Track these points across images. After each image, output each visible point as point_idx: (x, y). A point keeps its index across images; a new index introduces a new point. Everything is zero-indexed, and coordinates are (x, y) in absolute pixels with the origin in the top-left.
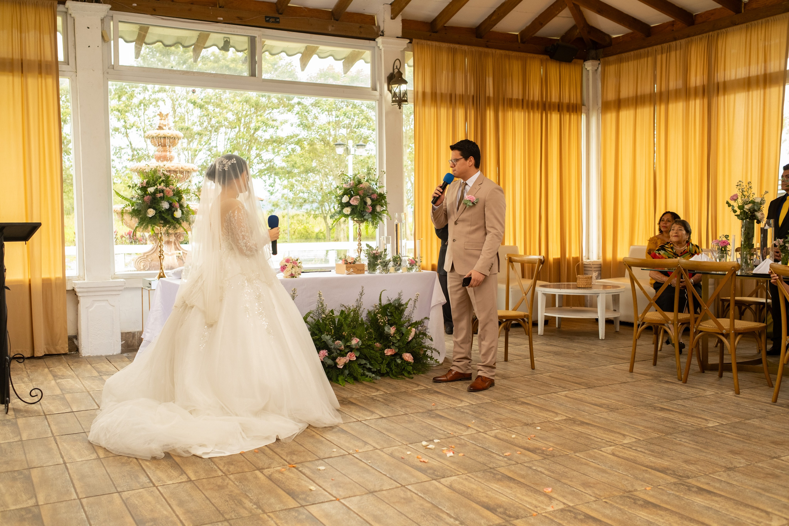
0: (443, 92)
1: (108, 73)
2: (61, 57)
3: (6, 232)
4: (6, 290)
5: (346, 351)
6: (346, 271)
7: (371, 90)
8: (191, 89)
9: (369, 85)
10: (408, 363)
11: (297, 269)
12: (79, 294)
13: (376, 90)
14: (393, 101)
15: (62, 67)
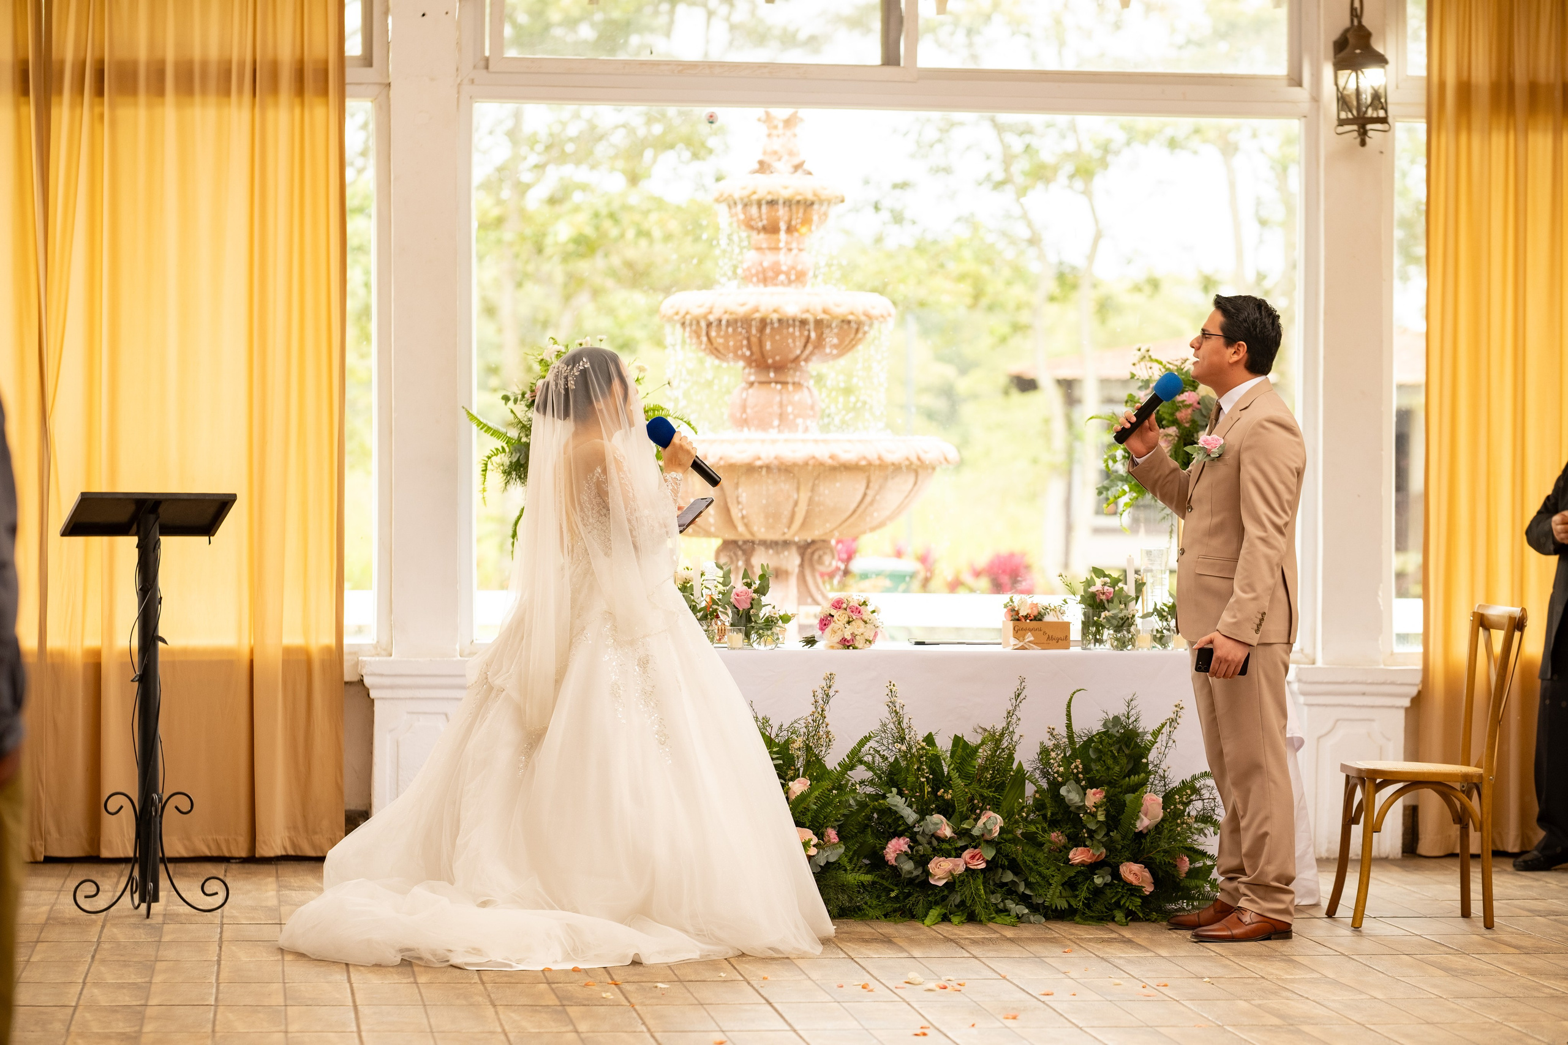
0: (1542, 78)
1: (472, 81)
2: (354, 47)
3: (164, 512)
4: (160, 644)
5: (960, 844)
6: (1013, 641)
7: (1285, 82)
8: (704, 111)
9: (1281, 69)
10: (1134, 890)
11: (858, 628)
12: (372, 694)
13: (1300, 85)
14: (1342, 123)
15: (351, 74)
